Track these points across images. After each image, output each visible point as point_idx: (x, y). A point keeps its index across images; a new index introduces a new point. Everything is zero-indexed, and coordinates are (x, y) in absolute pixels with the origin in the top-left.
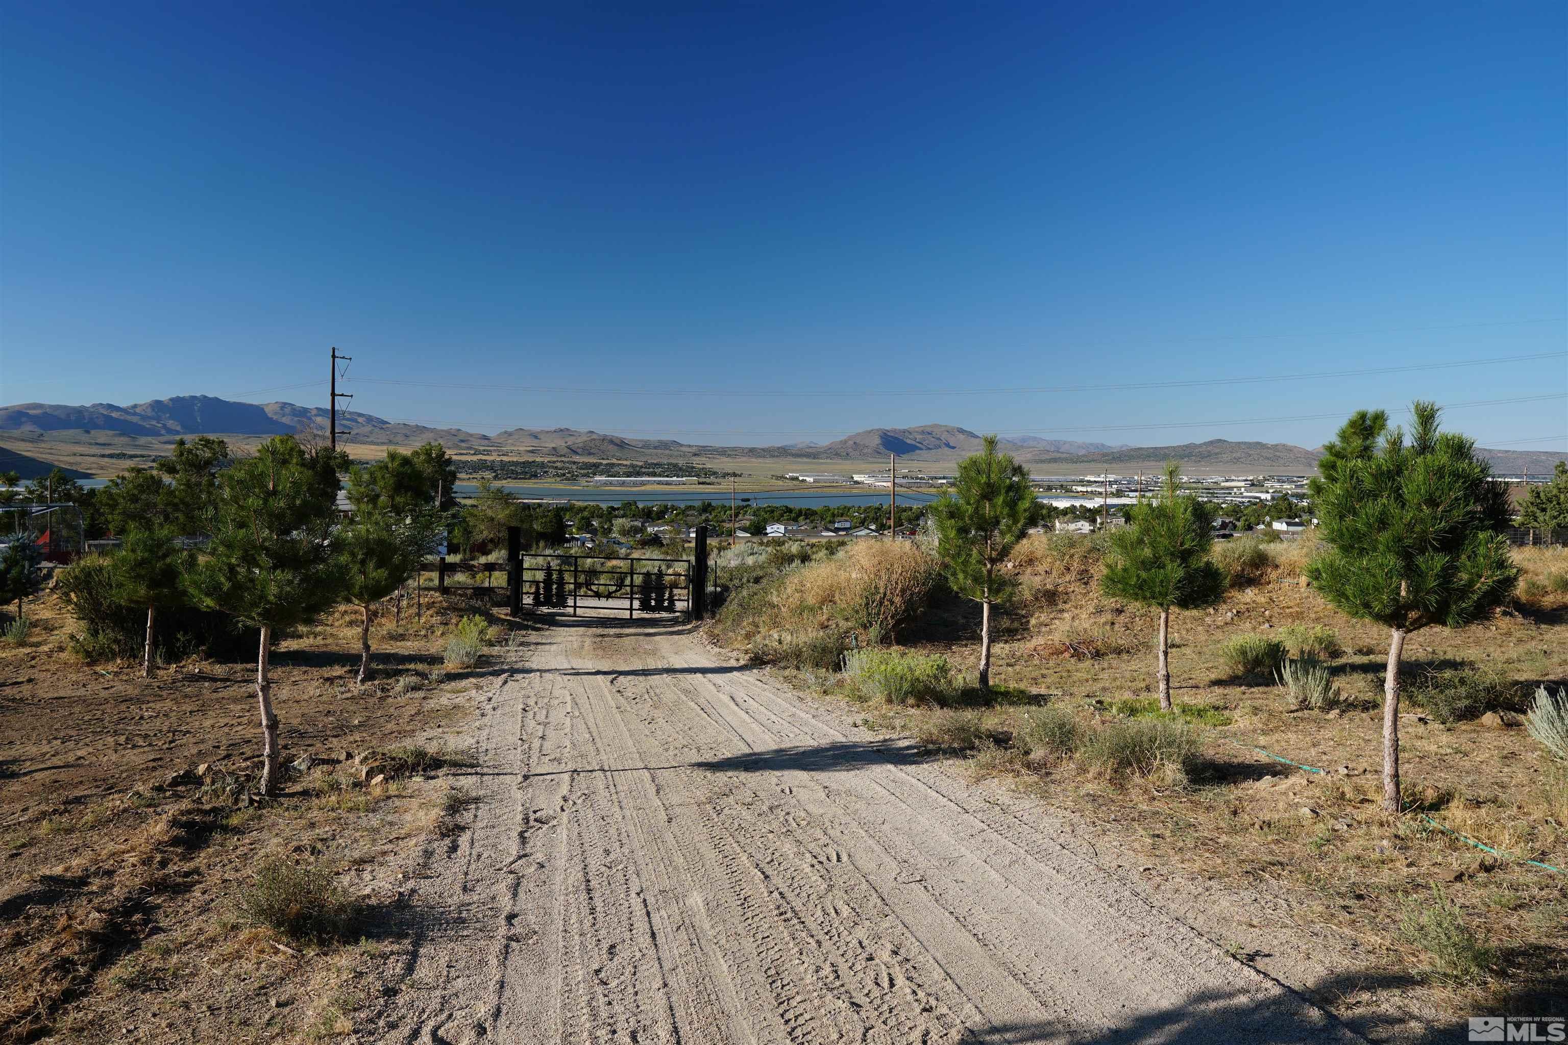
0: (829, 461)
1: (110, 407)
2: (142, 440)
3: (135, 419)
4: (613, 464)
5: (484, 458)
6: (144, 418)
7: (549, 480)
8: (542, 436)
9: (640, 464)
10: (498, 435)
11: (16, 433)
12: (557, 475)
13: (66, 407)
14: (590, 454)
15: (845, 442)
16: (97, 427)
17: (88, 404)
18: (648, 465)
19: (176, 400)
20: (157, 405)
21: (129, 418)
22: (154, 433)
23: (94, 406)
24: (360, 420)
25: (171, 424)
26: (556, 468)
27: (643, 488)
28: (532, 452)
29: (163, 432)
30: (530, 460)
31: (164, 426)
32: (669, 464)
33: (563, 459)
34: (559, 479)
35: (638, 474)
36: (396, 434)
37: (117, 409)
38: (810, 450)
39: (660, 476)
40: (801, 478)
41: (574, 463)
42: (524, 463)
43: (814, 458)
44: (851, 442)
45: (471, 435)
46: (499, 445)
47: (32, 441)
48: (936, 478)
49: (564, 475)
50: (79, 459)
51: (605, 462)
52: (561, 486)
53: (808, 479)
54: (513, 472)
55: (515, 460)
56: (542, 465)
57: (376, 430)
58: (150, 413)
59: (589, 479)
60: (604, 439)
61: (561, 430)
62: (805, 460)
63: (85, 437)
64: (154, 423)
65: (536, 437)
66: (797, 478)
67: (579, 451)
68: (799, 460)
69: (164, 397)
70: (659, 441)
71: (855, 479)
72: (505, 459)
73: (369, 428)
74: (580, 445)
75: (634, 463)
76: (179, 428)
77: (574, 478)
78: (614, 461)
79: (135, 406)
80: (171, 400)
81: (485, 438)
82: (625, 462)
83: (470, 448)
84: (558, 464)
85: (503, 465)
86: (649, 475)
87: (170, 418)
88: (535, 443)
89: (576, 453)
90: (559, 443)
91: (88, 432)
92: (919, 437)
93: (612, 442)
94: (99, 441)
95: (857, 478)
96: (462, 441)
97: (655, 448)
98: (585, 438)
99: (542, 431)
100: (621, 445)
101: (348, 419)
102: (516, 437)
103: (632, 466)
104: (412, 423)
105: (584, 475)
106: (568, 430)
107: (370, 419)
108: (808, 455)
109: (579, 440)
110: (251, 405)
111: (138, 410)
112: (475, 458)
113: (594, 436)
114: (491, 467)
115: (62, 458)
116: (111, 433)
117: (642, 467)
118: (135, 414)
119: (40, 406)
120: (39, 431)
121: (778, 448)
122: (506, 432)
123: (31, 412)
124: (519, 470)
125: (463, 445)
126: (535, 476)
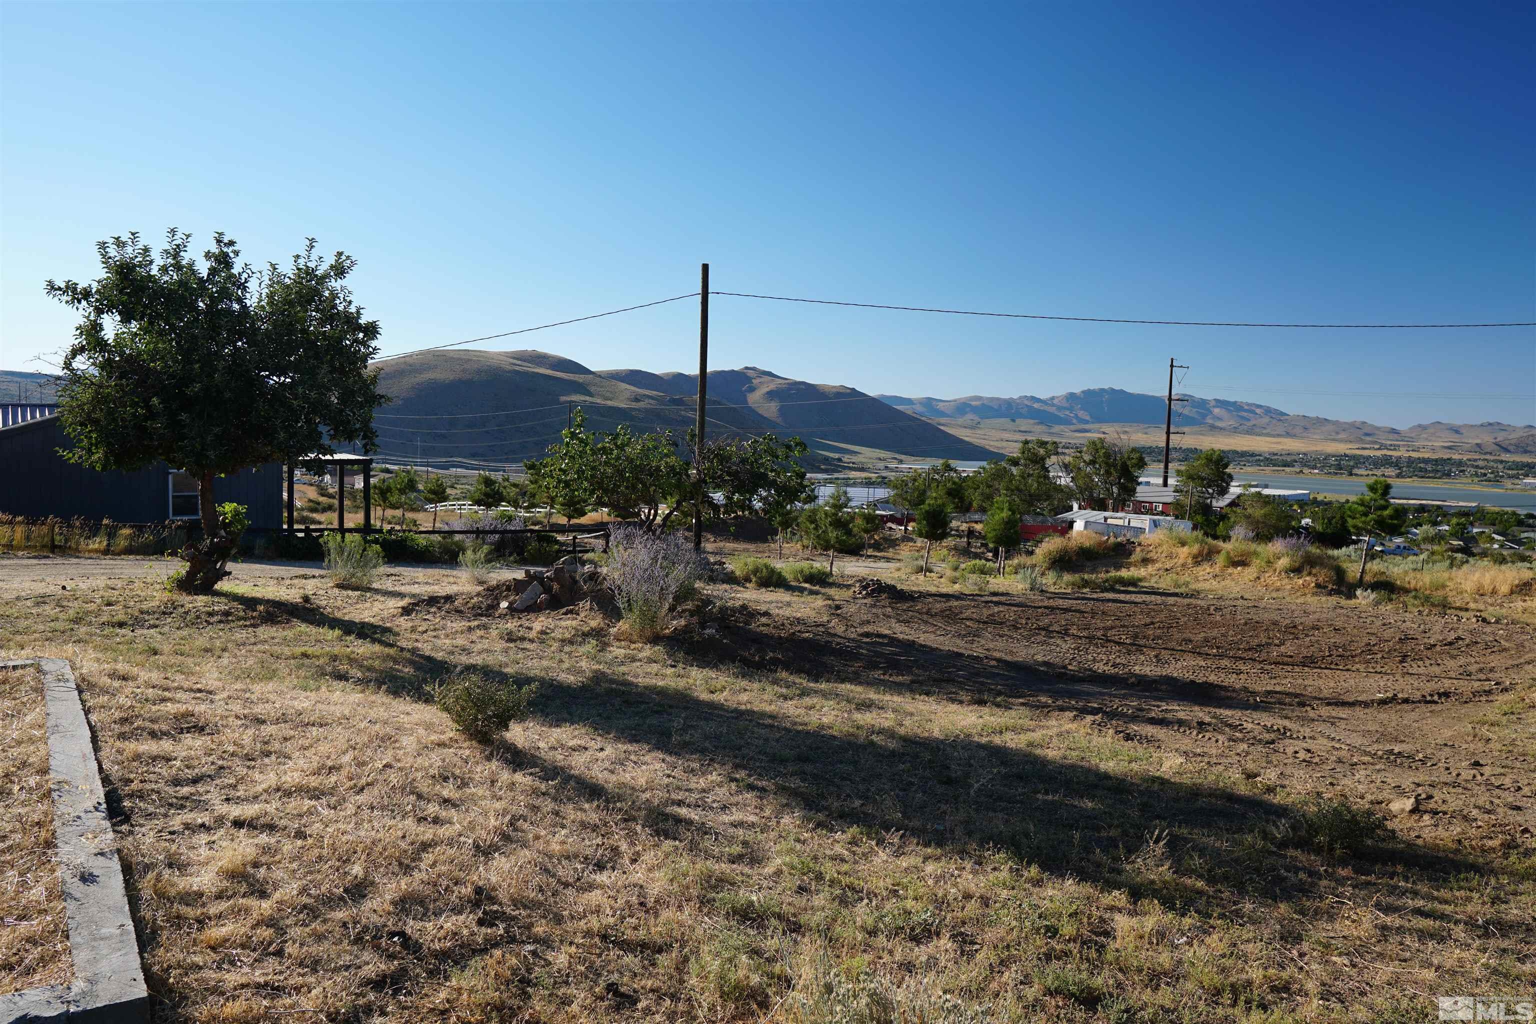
1: (1033, 399)
2: (1057, 429)
3: (1052, 410)
5: (1390, 453)
6: (1059, 408)
7: (1464, 480)
8: (1464, 431)
10: (1410, 429)
11: (960, 421)
12: (1476, 475)
13: (998, 399)
14: (1526, 452)
16: (1022, 416)
17: (1016, 397)
19: (1088, 393)
20: (1071, 396)
21: (1046, 408)
22: (1067, 422)
23: (1020, 398)
24: (1258, 411)
25: (1083, 414)
26: (1477, 467)
28: (1449, 448)
29: (1075, 421)
30: (1445, 457)
31: (1076, 416)
33: (1488, 457)
34: (1476, 479)
36: (1295, 426)
37: (1038, 400)
41: (1501, 462)
42: (1436, 460)
45: (1378, 428)
46: (1412, 440)
47: (973, 428)
49: (1485, 475)
50: (1004, 444)
52: (1478, 488)
54: (1421, 469)
55: (1426, 456)
56: (1460, 463)
57: (1274, 421)
58: (1066, 405)
59: (1517, 481)
61: (1490, 424)
63: (1011, 425)
64: (1067, 413)
65: (1457, 432)
67: (1511, 448)
69: (1077, 390)
72: (1415, 455)
73: (1266, 420)
74: (1512, 442)
76: (1088, 418)
77: (1497, 480)
79: (1053, 398)
80: (1083, 392)
81: (1394, 431)
83: (1375, 443)
84: (1480, 463)
85: (1411, 461)
87: (1081, 409)
88: (1455, 438)
89: (1507, 450)
90: (1486, 439)
91: (1014, 421)
94: (1022, 429)
96: (1367, 435)
98: (1521, 434)
99: (1466, 425)
101: (1246, 411)
102: (1431, 430)
104: (1312, 414)
105: (1510, 477)
106: (1499, 423)
107: (1268, 411)
109: (1513, 436)
110: (1153, 397)
111: (1055, 402)
112: (1379, 453)
114: (1396, 463)
115: (992, 443)
116: (1032, 421)
118: (1053, 405)
119: (979, 398)
120: (977, 419)
122: (1420, 426)
123: (973, 403)
124: (1429, 467)
125: (1368, 439)
126: (1448, 475)
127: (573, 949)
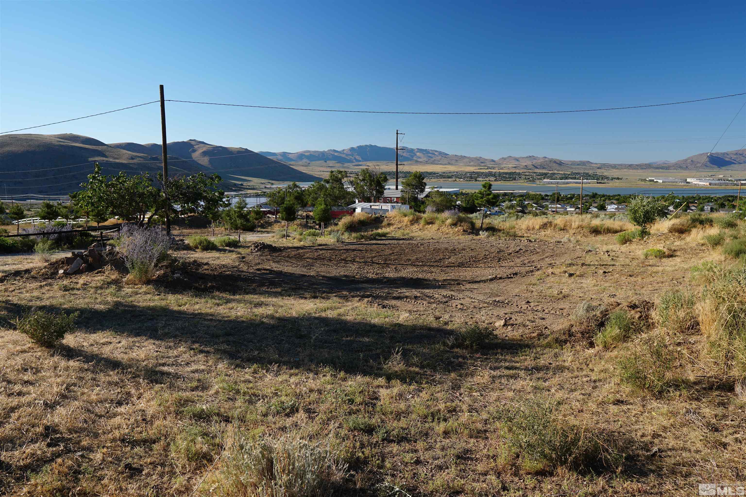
0: (675, 171)
1: (334, 151)
2: (346, 165)
3: (344, 156)
4: (555, 173)
5: (491, 170)
6: (347, 155)
7: (522, 181)
8: (520, 160)
9: (569, 173)
10: (499, 159)
11: (300, 163)
12: (526, 179)
13: (317, 151)
14: (544, 168)
15: (686, 160)
16: (330, 160)
17: (326, 150)
18: (573, 173)
19: (360, 147)
20: (352, 149)
21: (341, 155)
22: (350, 161)
23: (328, 150)
24: (436, 153)
25: (358, 157)
27: (568, 185)
28: (515, 167)
29: (354, 161)
30: (513, 171)
31: (355, 159)
32: (584, 173)
33: (530, 171)
34: (526, 181)
35: (566, 178)
36: (452, 160)
37: (337, 151)
38: (665, 165)
39: (578, 179)
40: (655, 180)
41: (535, 173)
42: (510, 173)
43: (666, 169)
44: (689, 161)
45: (486, 160)
46: (500, 164)
47: (306, 166)
48: (740, 180)
49: (529, 179)
50: (322, 173)
51: (550, 172)
52: (526, 184)
53: (659, 181)
54: (504, 177)
55: (506, 171)
56: (519, 174)
57: (443, 158)
58: (349, 153)
59: (541, 181)
60: (551, 161)
61: (530, 156)
62: (661, 170)
63: (324, 164)
64: (351, 157)
65: (518, 160)
66: (653, 181)
67: (538, 167)
68: (657, 170)
69: (355, 146)
70: (580, 161)
71: (688, 181)
72: (502, 171)
73: (440, 157)
74: (539, 164)
75: (566, 173)
76: (360, 159)
77: (533, 181)
78: (556, 172)
79: (344, 150)
80: (358, 147)
81: (493, 161)
82: (561, 172)
83: (485, 166)
84: (527, 174)
85: (500, 174)
86: (572, 178)
87: (358, 155)
88: (517, 163)
89: (537, 168)
90: (529, 163)
91: (326, 162)
92: (734, 157)
93: (555, 162)
94: (330, 165)
95: (688, 180)
96: (482, 163)
97: (578, 165)
98: (542, 160)
99: (521, 157)
100: (560, 163)
101: (431, 153)
102: (507, 160)
103: (564, 174)
104: (459, 154)
105: (538, 179)
106: (533, 156)
107: (440, 153)
108: (662, 168)
109: (539, 161)
111: (345, 152)
112: (487, 171)
113: (547, 159)
114: (494, 175)
115: (316, 173)
116: (334, 162)
117: (569, 175)
118: (344, 154)
119: (309, 151)
120: (308, 162)
121: (646, 164)
122: (503, 158)
123: (306, 154)
124: (507, 176)
125: (482, 164)
126: (515, 179)
127: (105, 450)
